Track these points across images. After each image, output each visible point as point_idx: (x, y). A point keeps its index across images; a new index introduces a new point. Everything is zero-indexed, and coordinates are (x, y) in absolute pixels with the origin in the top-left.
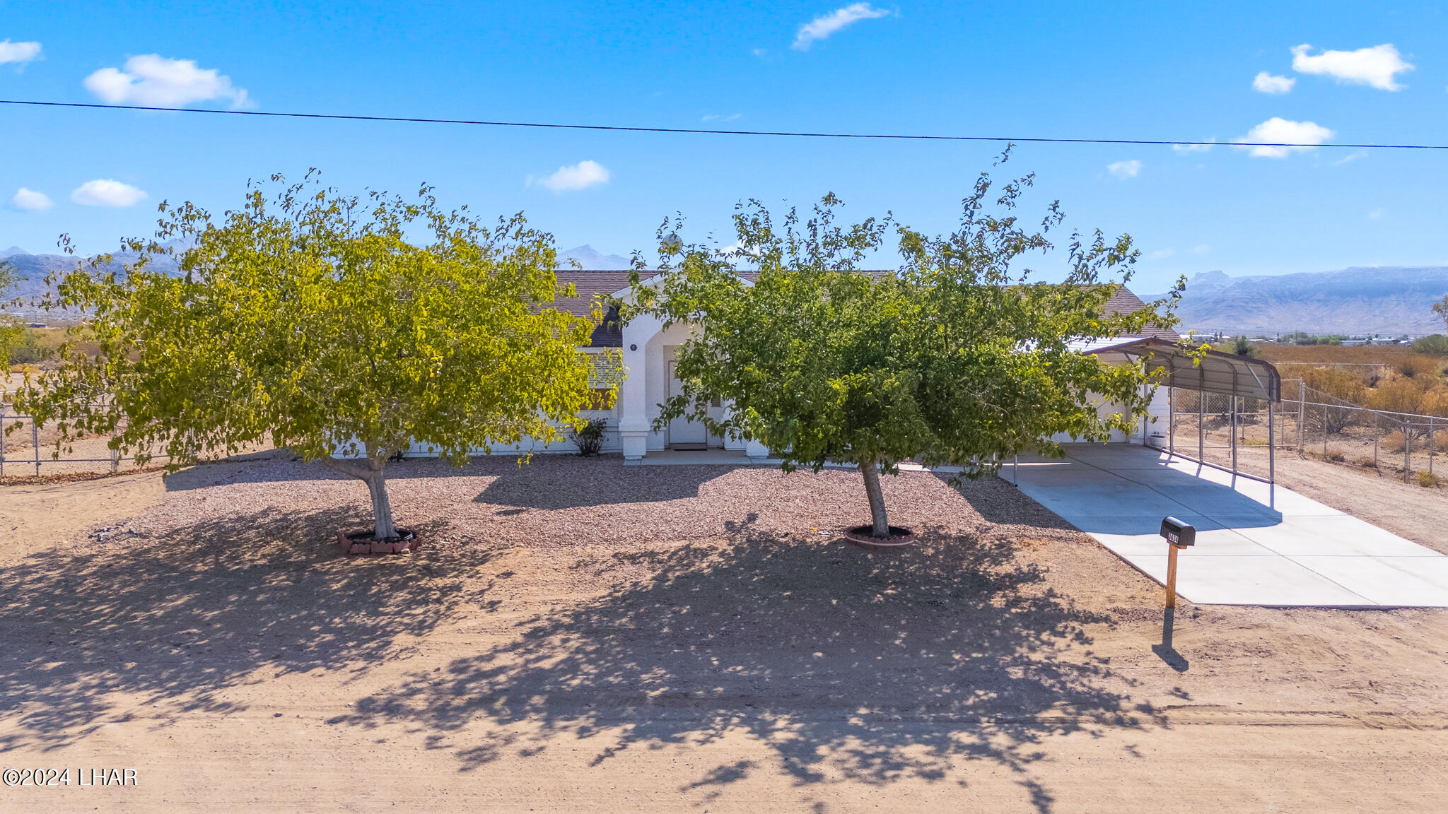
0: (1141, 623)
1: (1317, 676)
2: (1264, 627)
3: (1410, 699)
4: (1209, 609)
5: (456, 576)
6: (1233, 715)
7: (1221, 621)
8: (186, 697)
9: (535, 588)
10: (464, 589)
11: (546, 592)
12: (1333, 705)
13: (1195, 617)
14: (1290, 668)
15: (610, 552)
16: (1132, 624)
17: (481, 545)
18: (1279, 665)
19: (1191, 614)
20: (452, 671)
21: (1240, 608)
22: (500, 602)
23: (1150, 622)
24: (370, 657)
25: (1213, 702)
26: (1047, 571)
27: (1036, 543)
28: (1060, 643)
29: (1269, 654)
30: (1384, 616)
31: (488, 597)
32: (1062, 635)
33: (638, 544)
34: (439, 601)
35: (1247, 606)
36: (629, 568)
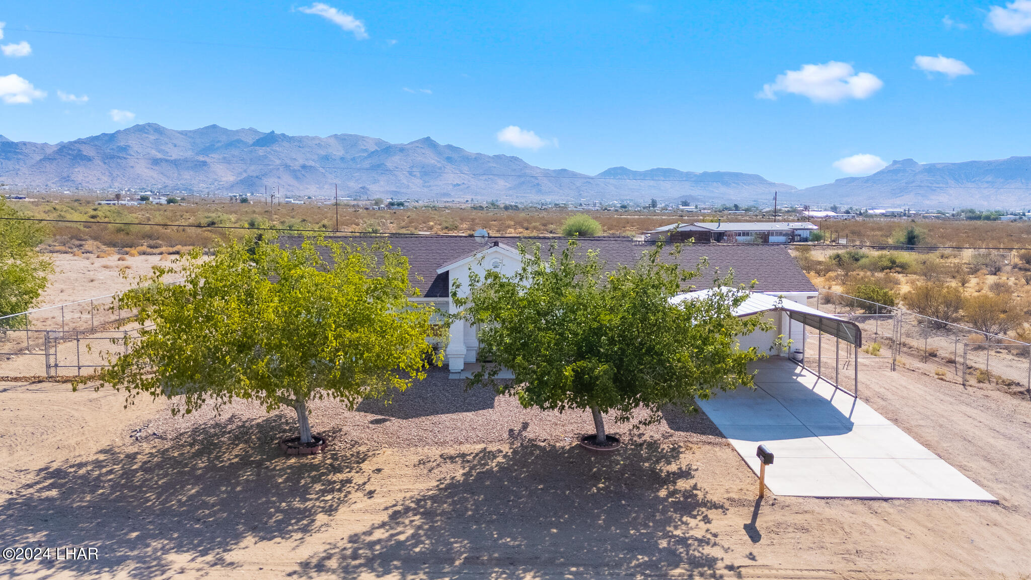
0: (741, 508)
1: (829, 545)
2: (810, 512)
3: (875, 562)
4: (783, 499)
5: (349, 472)
6: (774, 572)
7: (787, 508)
8: (210, 558)
9: (394, 480)
10: (354, 481)
11: (401, 483)
12: (831, 565)
13: (773, 505)
14: (816, 540)
15: (439, 453)
16: (736, 509)
17: (363, 446)
18: (811, 538)
19: (771, 503)
20: (350, 542)
21: (801, 498)
22: (375, 491)
23: (746, 508)
24: (305, 530)
25: (766, 563)
26: (697, 470)
27: (694, 447)
28: (693, 522)
29: (807, 530)
30: (884, 504)
31: (368, 487)
32: (695, 517)
33: (456, 446)
34: (340, 490)
35: (806, 497)
36: (449, 466)
